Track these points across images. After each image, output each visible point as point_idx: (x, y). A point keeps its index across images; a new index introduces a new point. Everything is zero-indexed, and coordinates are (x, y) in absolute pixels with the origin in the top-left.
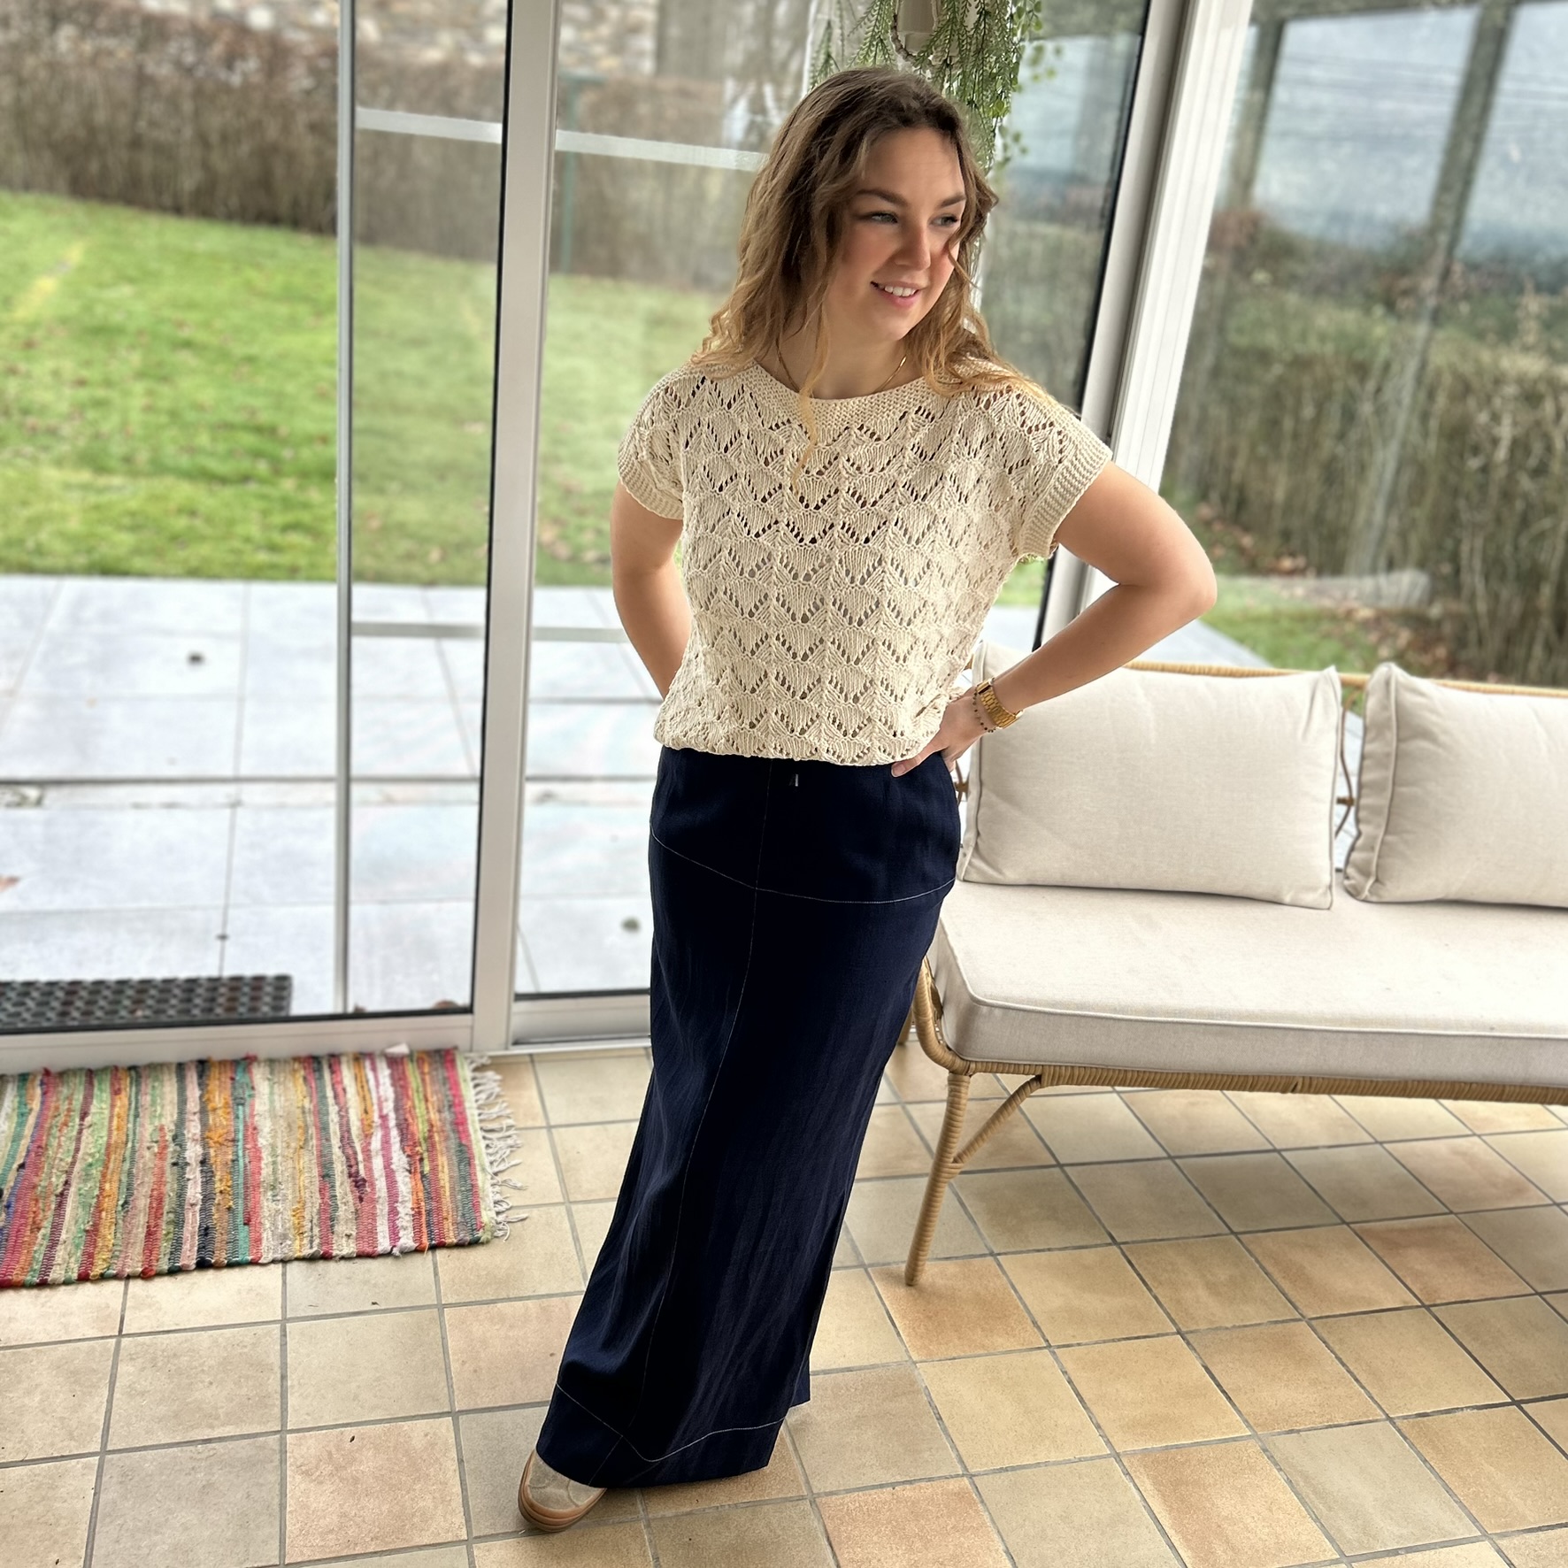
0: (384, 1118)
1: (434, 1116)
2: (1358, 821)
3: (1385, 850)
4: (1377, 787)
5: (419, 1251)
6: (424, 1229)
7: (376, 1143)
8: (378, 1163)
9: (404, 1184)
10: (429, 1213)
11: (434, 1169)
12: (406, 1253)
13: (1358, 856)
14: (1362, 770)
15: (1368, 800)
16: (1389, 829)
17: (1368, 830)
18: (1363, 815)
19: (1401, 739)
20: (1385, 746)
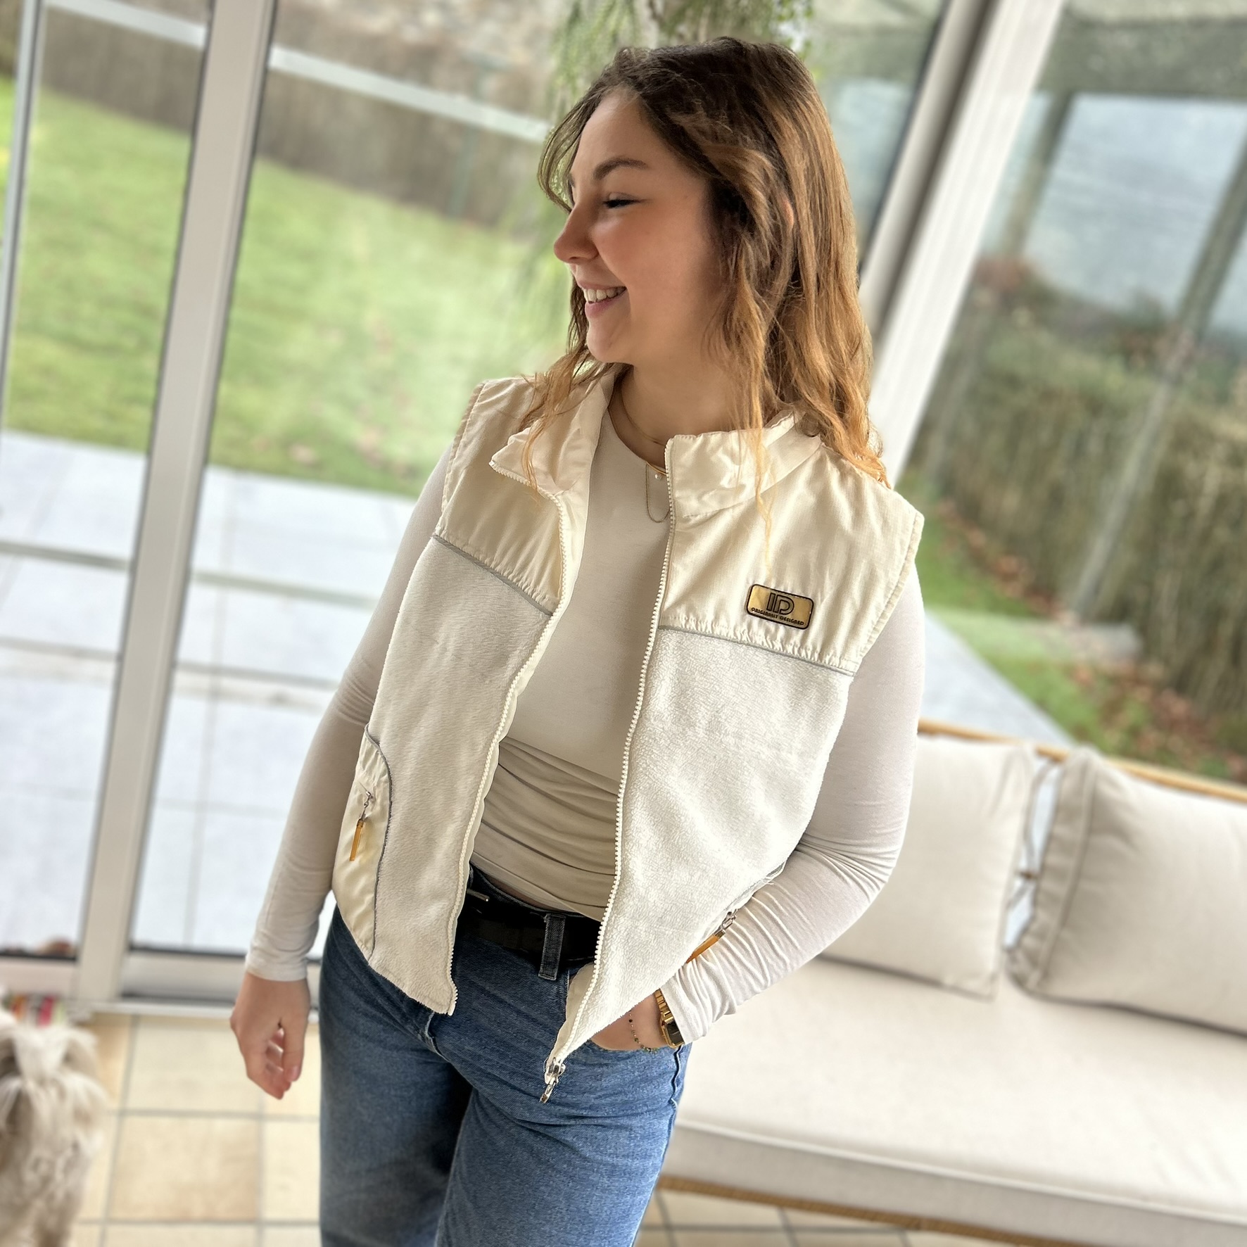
2: (1035, 903)
3: (1057, 946)
4: (1059, 874)
13: (1029, 942)
14: (1046, 850)
15: (1048, 884)
16: (1065, 921)
17: (1043, 916)
18: (1041, 897)
19: (1091, 831)
20: (1073, 832)
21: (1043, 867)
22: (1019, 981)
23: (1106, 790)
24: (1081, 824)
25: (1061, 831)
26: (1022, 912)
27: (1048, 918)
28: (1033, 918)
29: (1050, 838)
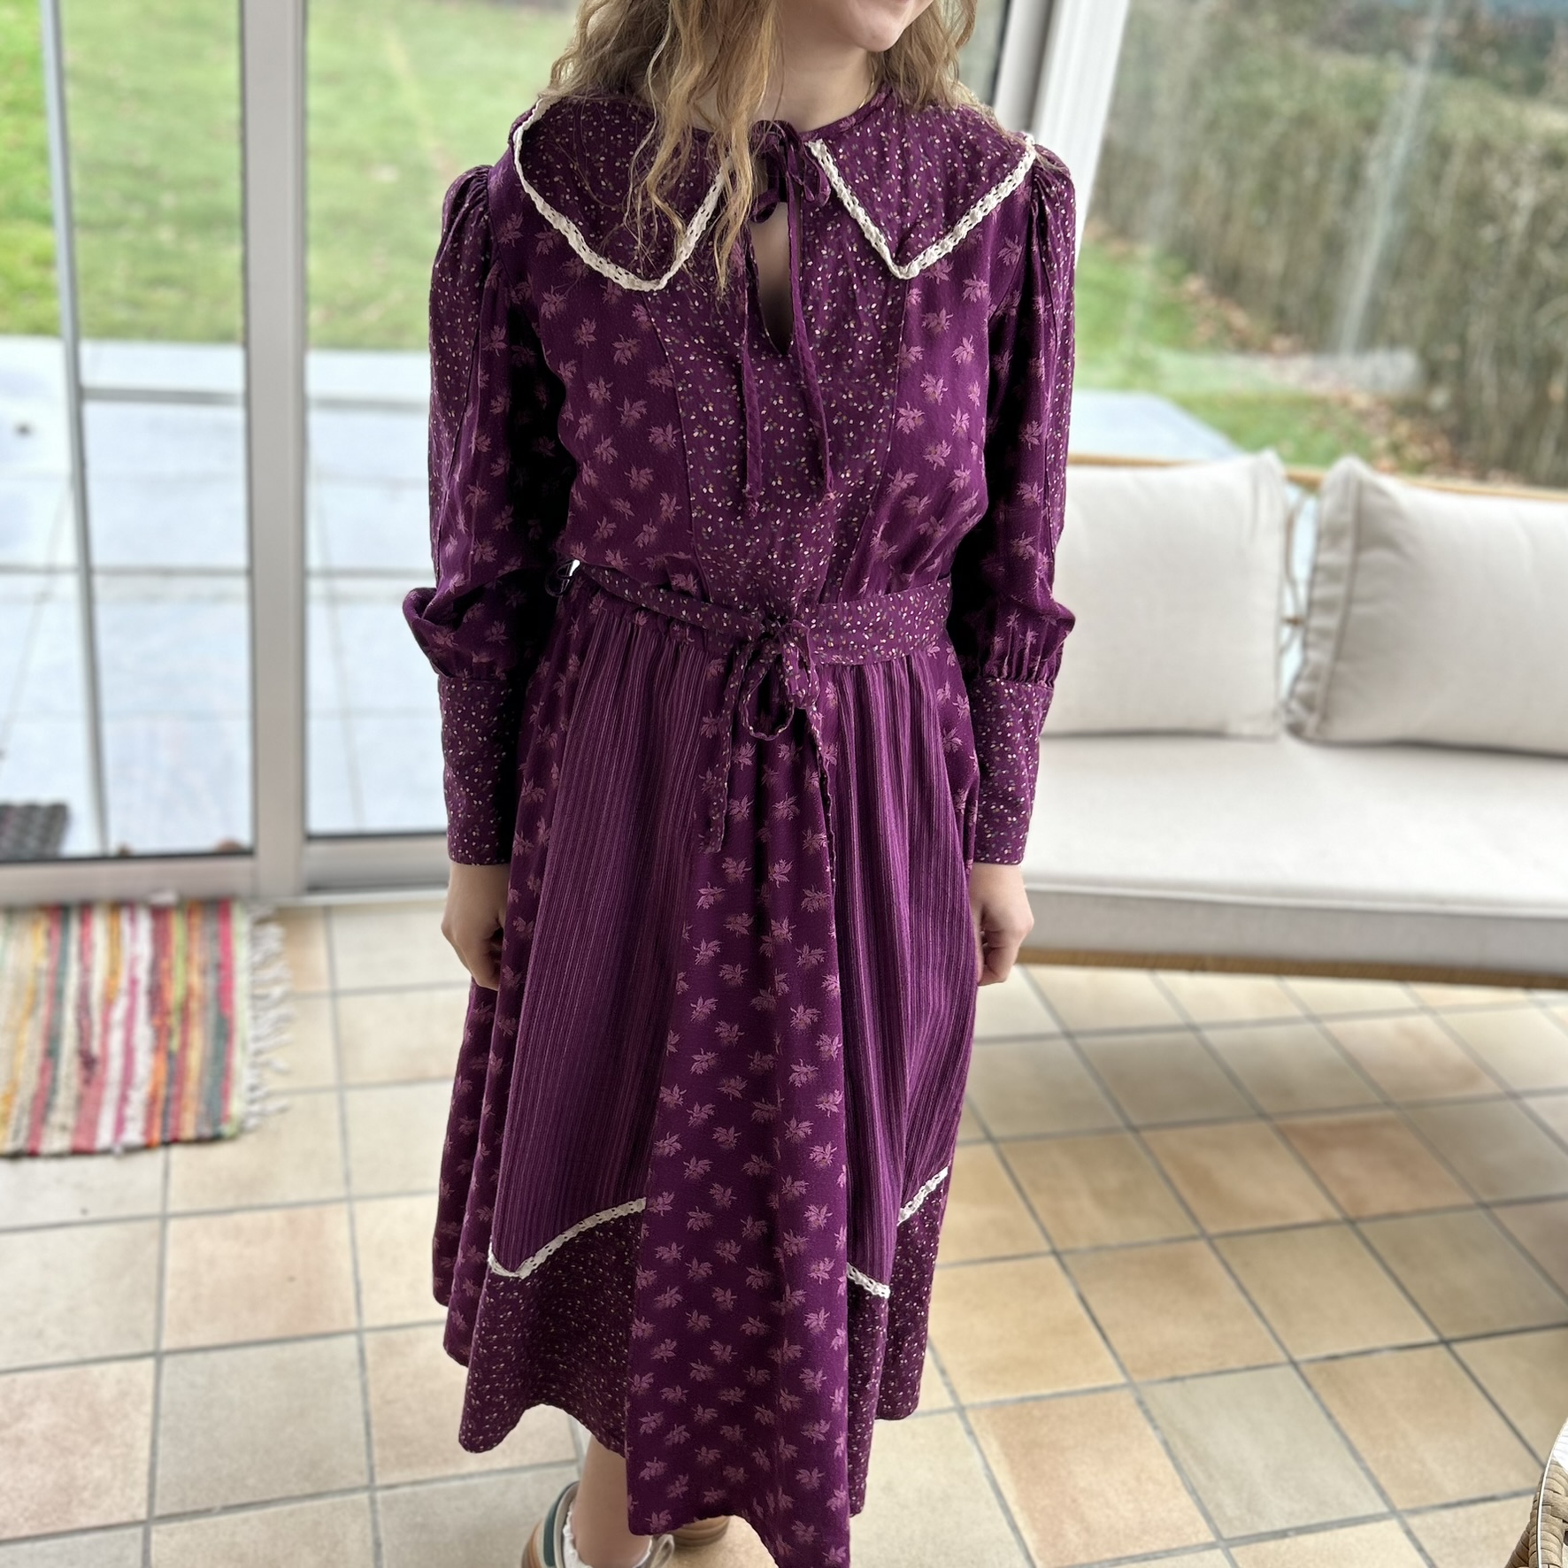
0: (133, 982)
1: (196, 980)
2: (1305, 645)
3: (1333, 683)
4: (1327, 606)
5: (147, 1147)
6: (158, 1122)
7: (118, 1013)
8: (116, 1039)
9: (145, 1063)
10: (168, 1100)
11: (185, 1045)
12: (131, 1150)
13: (1302, 687)
14: (1312, 584)
15: (1318, 621)
16: (1338, 655)
17: (1314, 655)
18: (1312, 638)
19: (1359, 548)
20: (1338, 557)
21: (1311, 603)
22: (1296, 730)
23: (1372, 500)
24: (1347, 544)
25: (1329, 558)
26: (1292, 662)
27: (1319, 656)
28: (1305, 662)
29: (1315, 569)
